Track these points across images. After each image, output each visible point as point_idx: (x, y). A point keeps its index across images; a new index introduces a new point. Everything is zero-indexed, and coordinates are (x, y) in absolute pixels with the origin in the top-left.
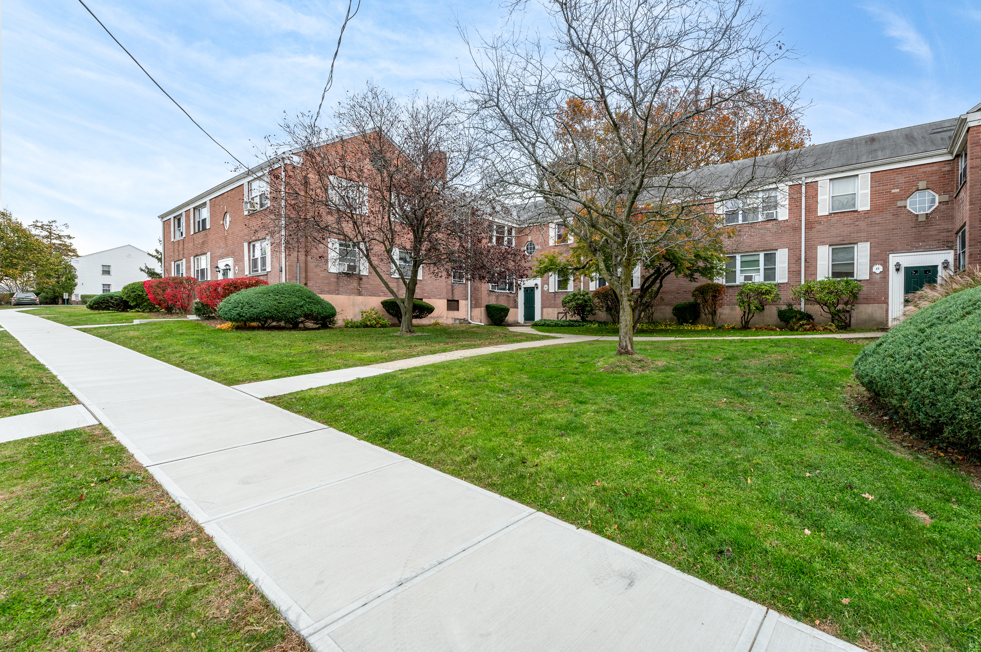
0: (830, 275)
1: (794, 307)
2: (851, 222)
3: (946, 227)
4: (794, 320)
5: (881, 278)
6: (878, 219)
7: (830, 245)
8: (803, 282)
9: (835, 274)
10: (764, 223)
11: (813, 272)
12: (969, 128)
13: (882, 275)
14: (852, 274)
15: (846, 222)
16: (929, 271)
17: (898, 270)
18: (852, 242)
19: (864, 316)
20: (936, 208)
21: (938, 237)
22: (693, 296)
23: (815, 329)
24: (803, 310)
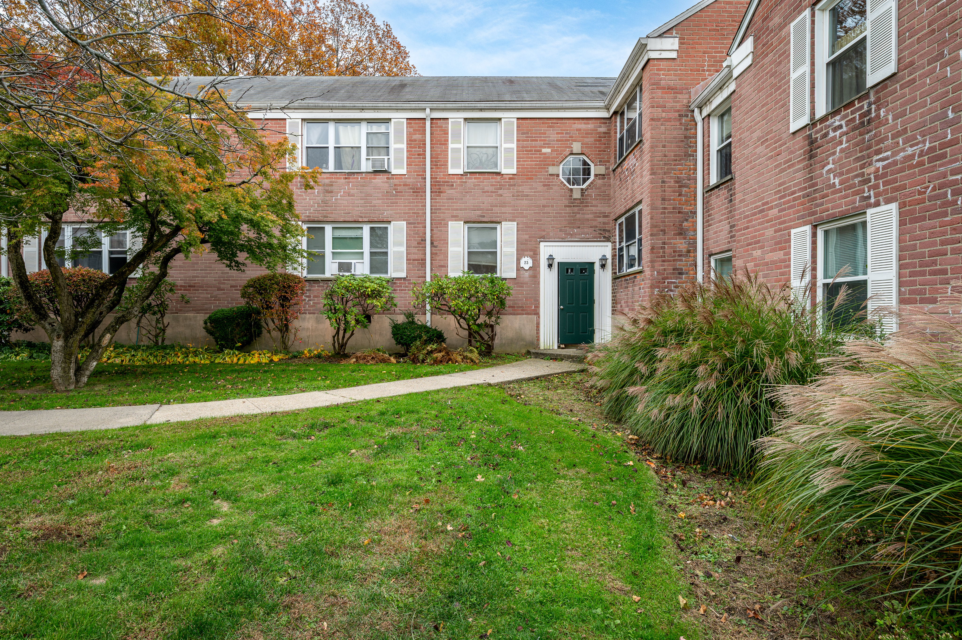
0: (466, 270)
1: (416, 319)
2: (492, 189)
3: (603, 209)
4: (418, 343)
5: (530, 277)
6: (526, 189)
7: (465, 222)
8: (428, 279)
9: (474, 268)
10: (369, 176)
11: (442, 263)
12: (649, 60)
13: (531, 272)
14: (493, 269)
15: (486, 188)
16: (585, 269)
17: (550, 266)
18: (494, 219)
19: (510, 334)
20: (592, 183)
21: (594, 223)
22: (243, 296)
23: (450, 359)
24: (429, 324)
